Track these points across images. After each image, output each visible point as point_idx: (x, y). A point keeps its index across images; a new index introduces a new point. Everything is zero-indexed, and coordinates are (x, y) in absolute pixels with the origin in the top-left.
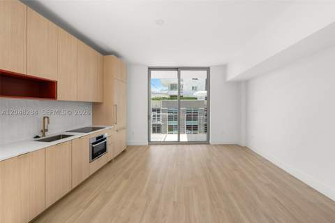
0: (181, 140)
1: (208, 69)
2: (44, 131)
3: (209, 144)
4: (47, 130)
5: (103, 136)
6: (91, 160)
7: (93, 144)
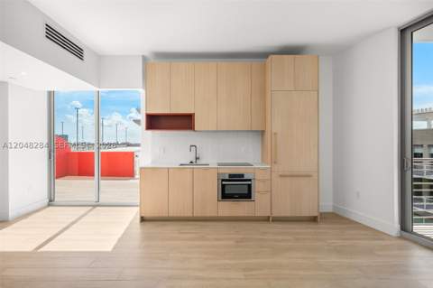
2: (196, 158)
5: (243, 176)
6: (220, 198)
7: (223, 180)
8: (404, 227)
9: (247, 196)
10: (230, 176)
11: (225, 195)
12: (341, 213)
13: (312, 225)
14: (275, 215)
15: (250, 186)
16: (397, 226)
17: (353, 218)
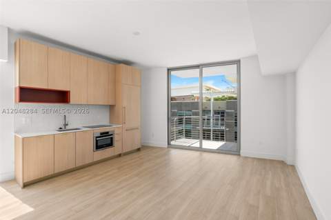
0: (204, 147)
1: (238, 62)
2: (66, 125)
3: (239, 155)
4: (67, 125)
5: (108, 133)
6: (95, 150)
7: (97, 137)
8: (169, 144)
9: (111, 144)
10: (101, 134)
11: (98, 147)
12: (145, 145)
13: (138, 152)
14: (124, 152)
15: (112, 138)
16: (167, 143)
17: (151, 145)
